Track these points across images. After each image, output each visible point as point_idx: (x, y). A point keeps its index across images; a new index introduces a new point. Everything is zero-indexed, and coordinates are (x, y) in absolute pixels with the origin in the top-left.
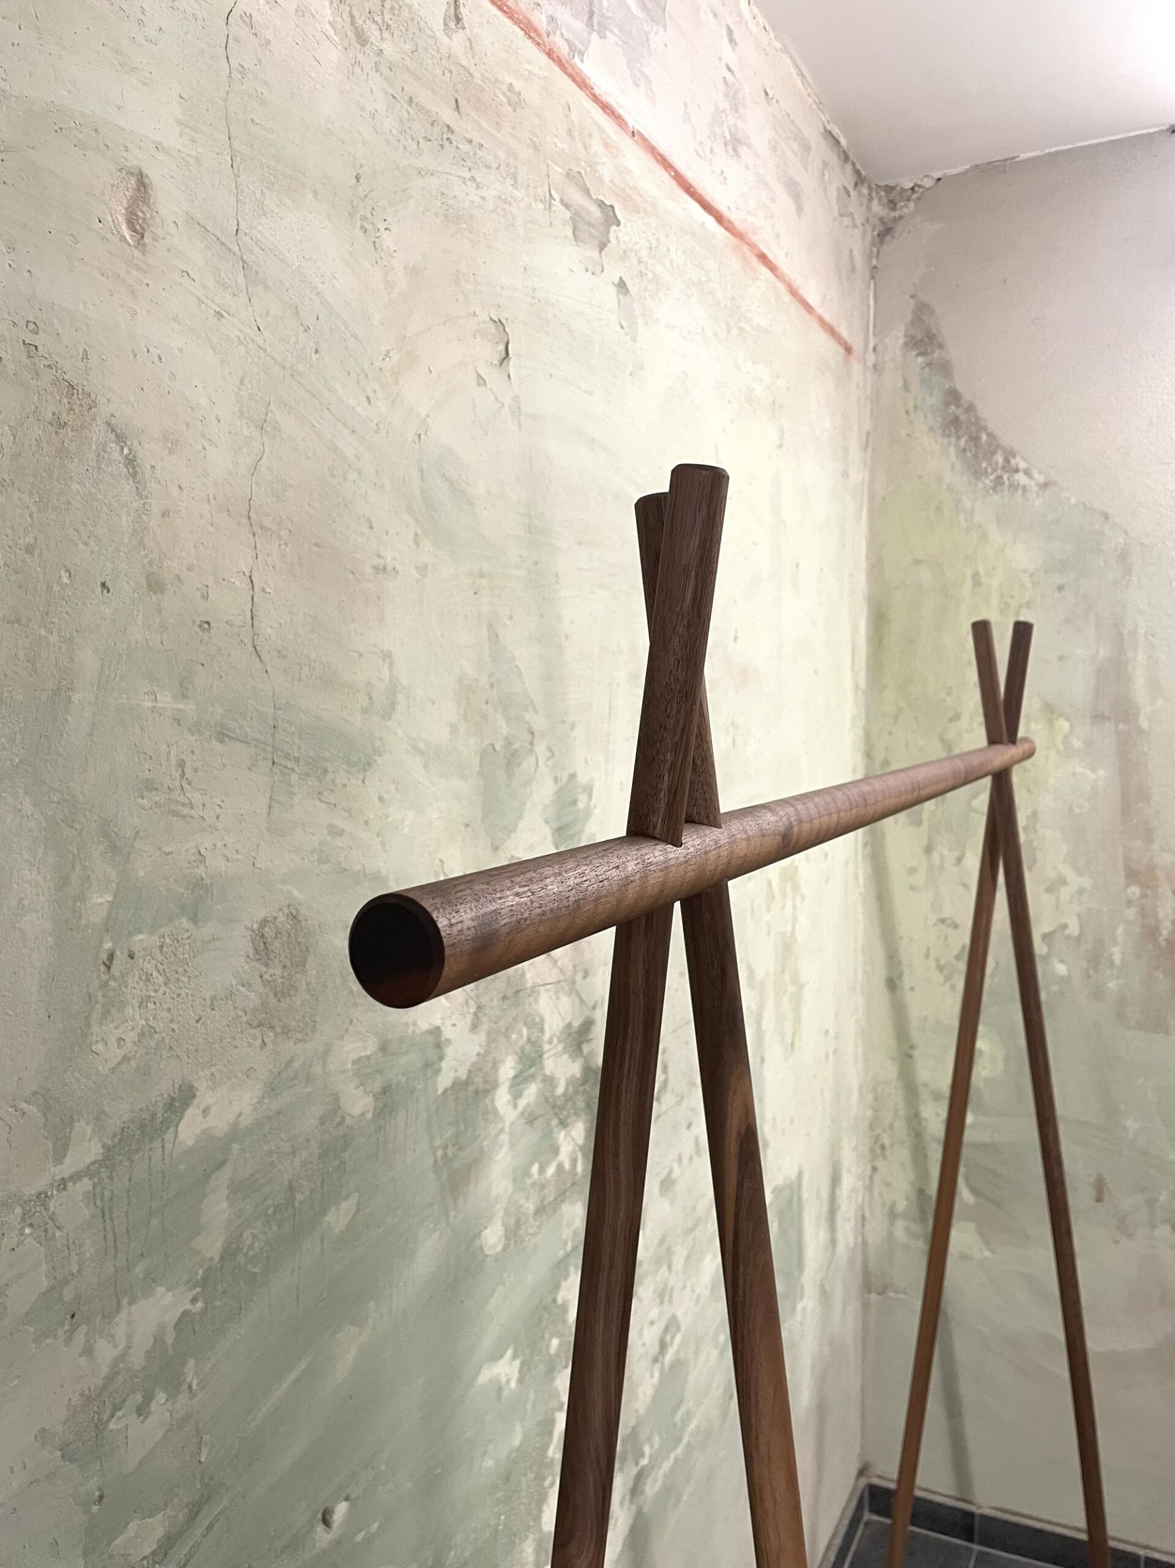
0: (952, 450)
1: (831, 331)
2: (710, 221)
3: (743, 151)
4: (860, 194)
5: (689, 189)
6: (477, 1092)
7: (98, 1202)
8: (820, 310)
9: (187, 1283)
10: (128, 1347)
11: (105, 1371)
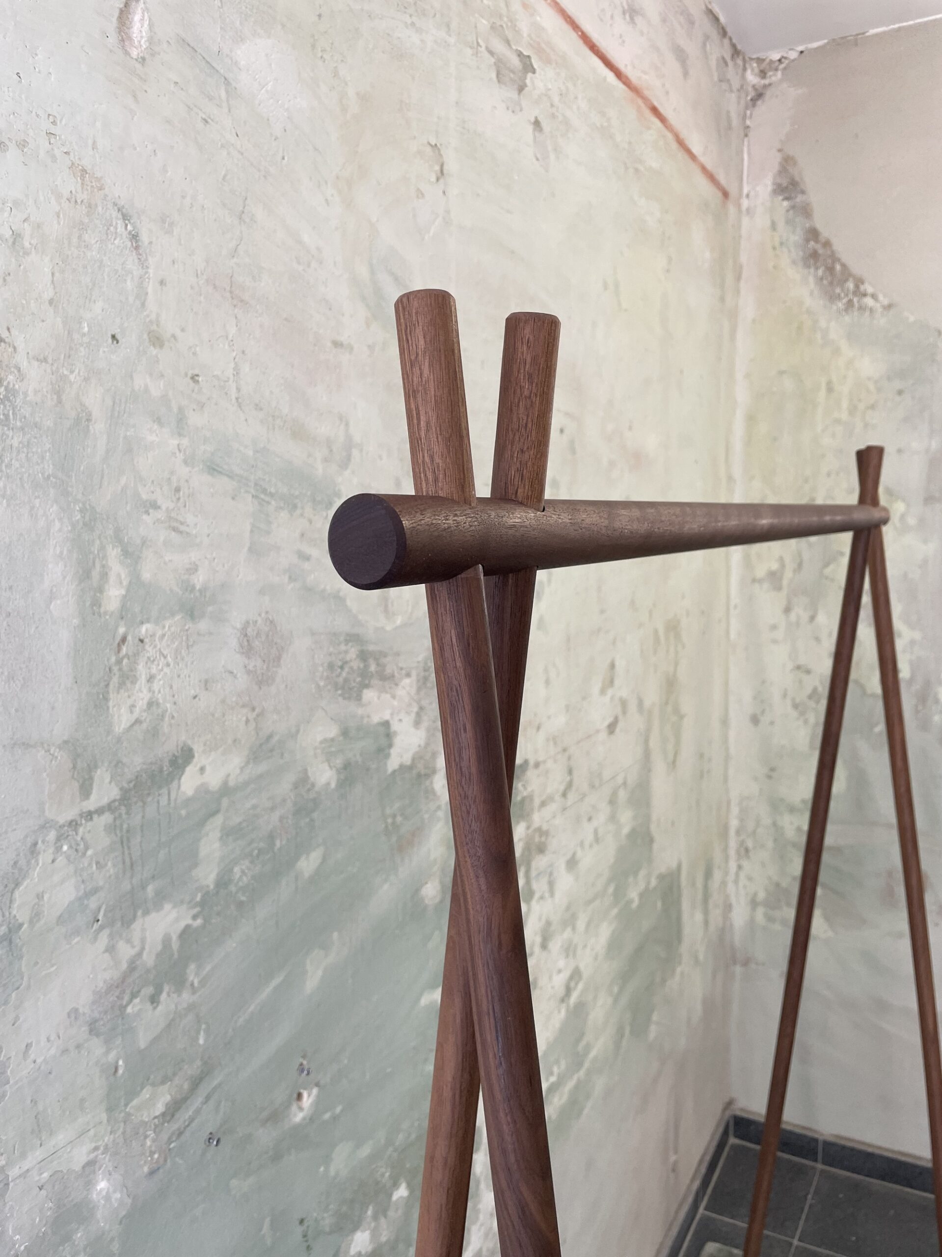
0: (811, 280)
1: (711, 178)
2: (610, 76)
3: (638, 20)
4: (735, 64)
5: (593, 48)
6: (419, 776)
7: (118, 832)
8: (702, 159)
9: (190, 902)
10: (143, 949)
11: (124, 966)
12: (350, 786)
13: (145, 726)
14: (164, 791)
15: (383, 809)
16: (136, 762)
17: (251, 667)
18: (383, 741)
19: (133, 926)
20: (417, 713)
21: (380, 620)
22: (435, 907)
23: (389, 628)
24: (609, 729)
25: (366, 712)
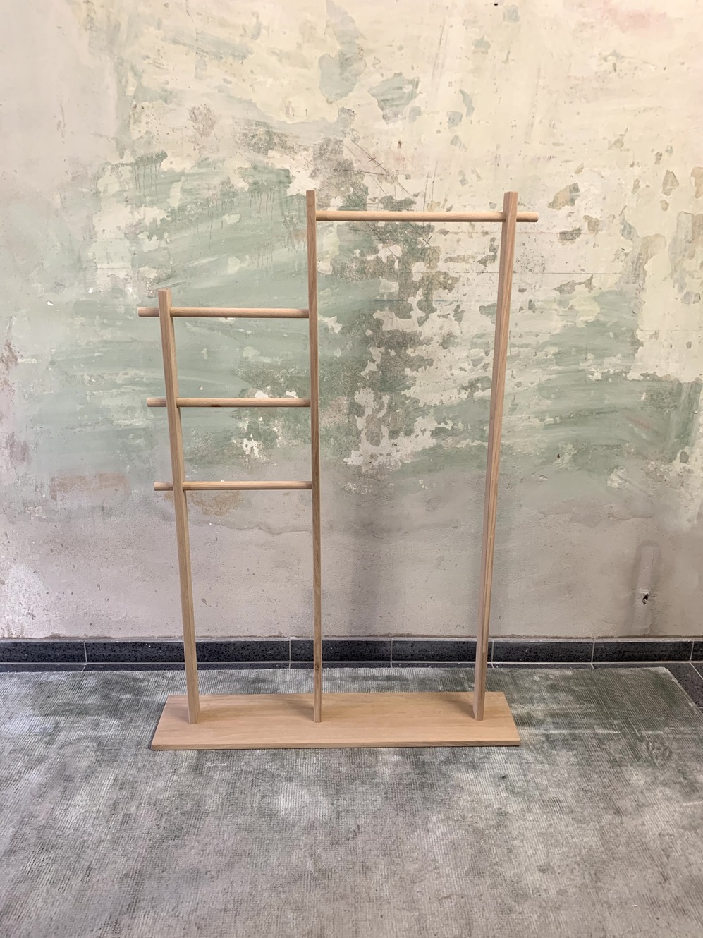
7: (134, 174)
9: (166, 210)
10: (144, 218)
11: (137, 221)
12: (258, 193)
13: (144, 139)
14: (154, 165)
15: (283, 212)
16: (141, 152)
17: (196, 127)
18: (283, 179)
19: (141, 208)
20: (313, 171)
21: (283, 118)
22: (327, 276)
23: (289, 122)
24: (563, 236)
25: (270, 161)
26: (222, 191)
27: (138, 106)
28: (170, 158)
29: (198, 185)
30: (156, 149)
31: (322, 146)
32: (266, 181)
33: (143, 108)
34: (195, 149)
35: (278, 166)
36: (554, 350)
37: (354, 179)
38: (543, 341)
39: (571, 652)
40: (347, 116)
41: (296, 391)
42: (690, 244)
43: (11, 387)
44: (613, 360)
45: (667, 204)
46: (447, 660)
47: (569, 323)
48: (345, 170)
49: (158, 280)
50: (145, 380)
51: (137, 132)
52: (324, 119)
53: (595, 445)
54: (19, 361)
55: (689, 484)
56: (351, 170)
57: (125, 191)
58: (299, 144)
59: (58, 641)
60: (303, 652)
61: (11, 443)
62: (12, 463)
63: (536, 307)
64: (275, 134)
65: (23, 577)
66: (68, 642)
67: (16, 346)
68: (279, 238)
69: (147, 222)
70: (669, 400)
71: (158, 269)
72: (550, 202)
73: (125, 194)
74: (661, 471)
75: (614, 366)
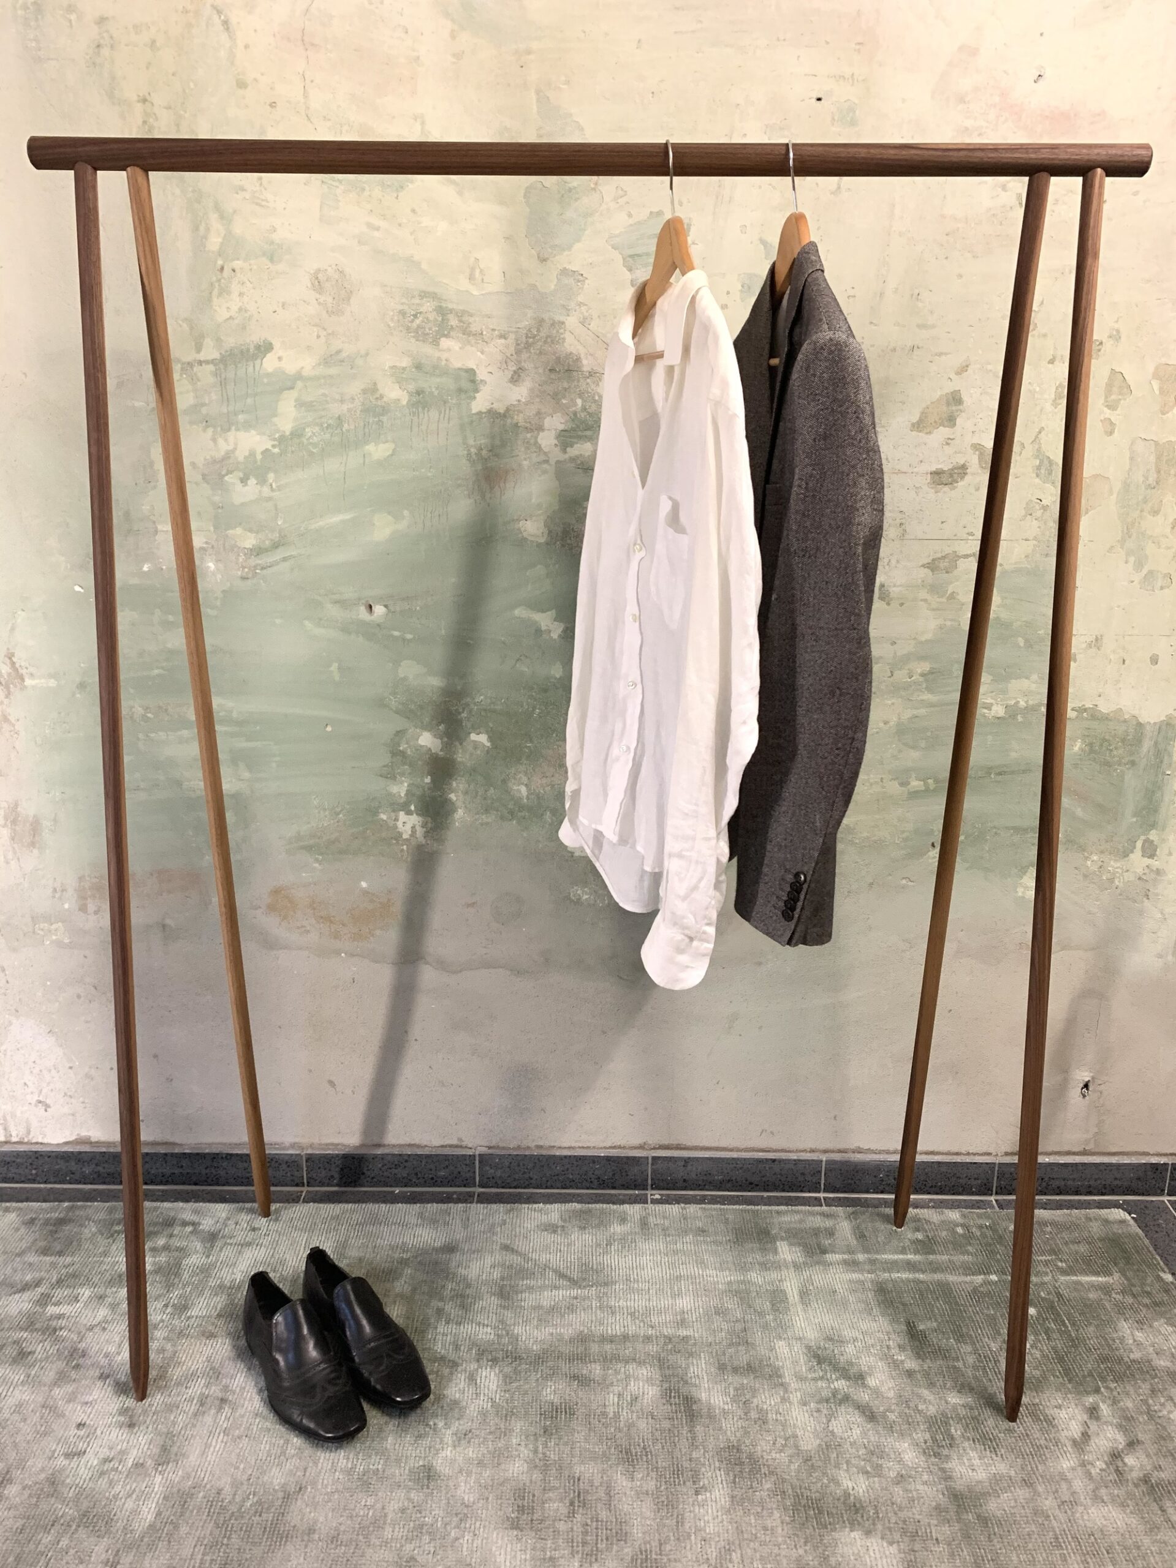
6: (516, 425)
7: (219, 378)
10: (235, 449)
11: (223, 453)
12: (423, 409)
13: (236, 321)
14: (251, 364)
15: (465, 438)
16: (230, 342)
17: (321, 300)
18: (465, 384)
19: (229, 433)
20: (515, 372)
21: (464, 284)
22: (539, 545)
23: (475, 293)
24: (937, 477)
25: (444, 356)
26: (363, 404)
27: (225, 267)
28: (278, 350)
29: (324, 395)
30: (255, 336)
31: (529, 330)
32: (437, 388)
33: (234, 271)
34: (318, 337)
35: (459, 365)
36: (926, 666)
37: (583, 386)
38: (905, 652)
39: (959, 1178)
40: (571, 281)
41: (487, 732)
42: (1154, 491)
43: (14, 725)
44: (1024, 684)
45: (1112, 423)
46: (745, 1191)
47: (949, 623)
48: (569, 370)
49: (258, 551)
50: (235, 715)
51: (224, 309)
52: (533, 287)
53: (995, 827)
54: (28, 682)
55: (1157, 895)
56: (579, 370)
57: (203, 405)
58: (491, 327)
59: (87, 1149)
60: (499, 1173)
61: (12, 818)
62: (15, 853)
63: (892, 595)
64: (451, 311)
65: (32, 1040)
66: (104, 1150)
67: (20, 659)
68: (459, 482)
69: (241, 455)
70: (1121, 751)
71: (257, 532)
72: (915, 419)
73: (204, 410)
74: (1109, 872)
75: (1026, 694)
